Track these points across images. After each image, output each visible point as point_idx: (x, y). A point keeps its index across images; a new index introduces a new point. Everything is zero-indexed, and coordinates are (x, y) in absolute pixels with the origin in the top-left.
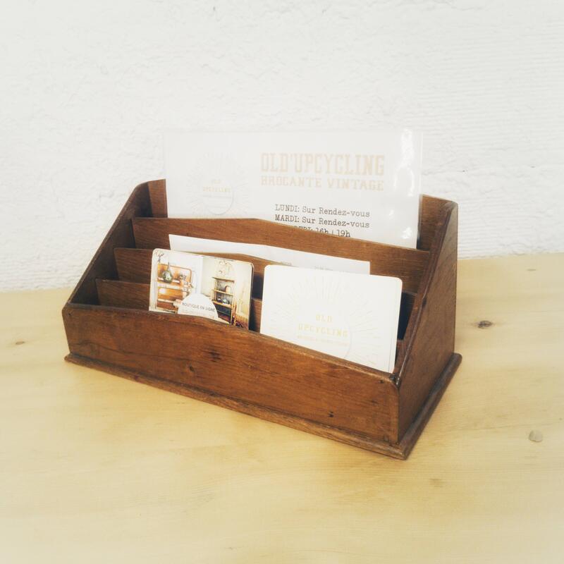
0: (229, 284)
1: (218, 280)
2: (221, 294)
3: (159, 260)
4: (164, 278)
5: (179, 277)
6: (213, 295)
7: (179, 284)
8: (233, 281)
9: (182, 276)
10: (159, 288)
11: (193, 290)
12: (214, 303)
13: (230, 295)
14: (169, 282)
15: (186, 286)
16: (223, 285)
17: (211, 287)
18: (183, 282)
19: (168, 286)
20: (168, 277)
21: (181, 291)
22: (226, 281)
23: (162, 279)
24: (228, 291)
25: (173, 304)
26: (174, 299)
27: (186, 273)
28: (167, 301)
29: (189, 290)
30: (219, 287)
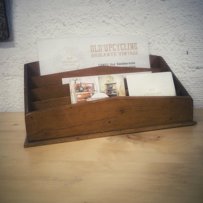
0: (113, 85)
1: (108, 85)
2: (110, 90)
3: (75, 83)
4: (79, 89)
5: (87, 88)
6: (106, 92)
7: (88, 91)
8: (115, 83)
9: (88, 87)
10: (78, 95)
11: (96, 92)
12: (107, 95)
13: (115, 89)
14: (82, 91)
15: (91, 91)
16: (111, 86)
17: (104, 88)
18: (89, 90)
19: (82, 93)
20: (81, 89)
21: (89, 94)
22: (112, 84)
23: (78, 91)
24: (114, 88)
25: (86, 100)
26: (86, 98)
27: (91, 85)
28: (82, 100)
29: (94, 92)
30: (109, 87)
